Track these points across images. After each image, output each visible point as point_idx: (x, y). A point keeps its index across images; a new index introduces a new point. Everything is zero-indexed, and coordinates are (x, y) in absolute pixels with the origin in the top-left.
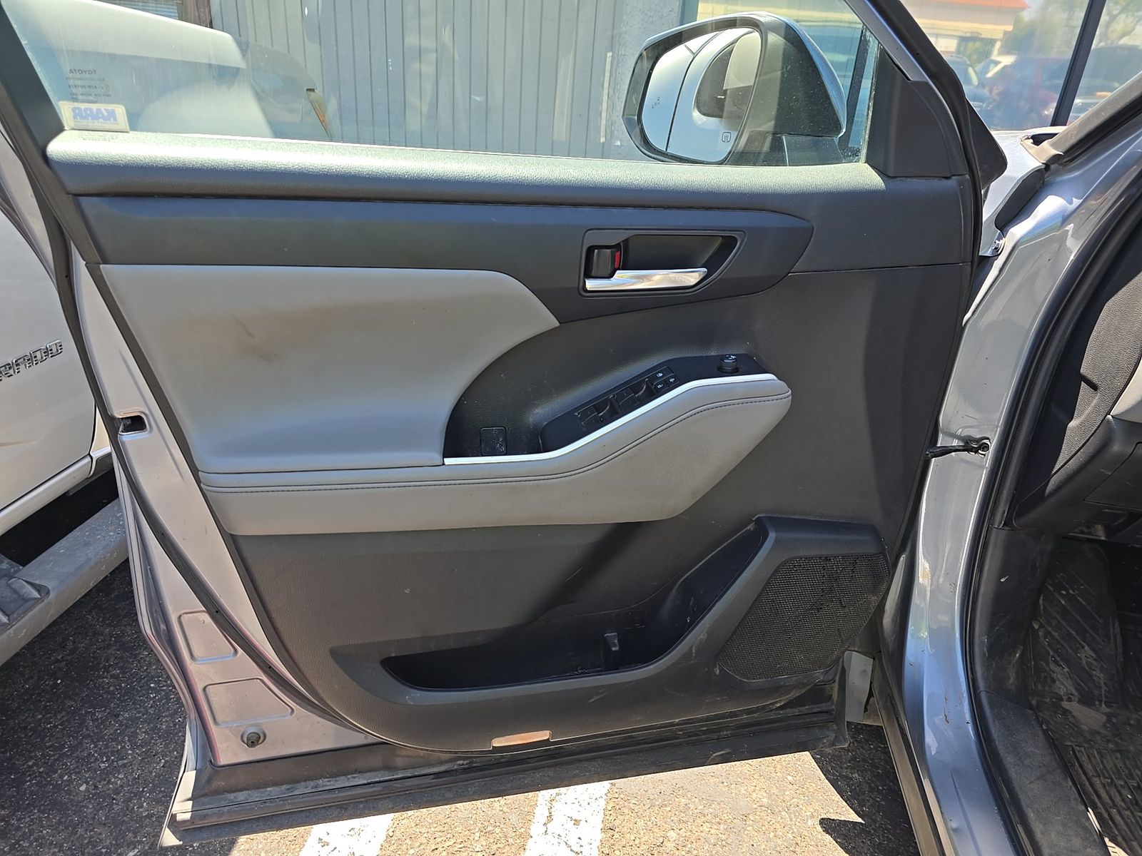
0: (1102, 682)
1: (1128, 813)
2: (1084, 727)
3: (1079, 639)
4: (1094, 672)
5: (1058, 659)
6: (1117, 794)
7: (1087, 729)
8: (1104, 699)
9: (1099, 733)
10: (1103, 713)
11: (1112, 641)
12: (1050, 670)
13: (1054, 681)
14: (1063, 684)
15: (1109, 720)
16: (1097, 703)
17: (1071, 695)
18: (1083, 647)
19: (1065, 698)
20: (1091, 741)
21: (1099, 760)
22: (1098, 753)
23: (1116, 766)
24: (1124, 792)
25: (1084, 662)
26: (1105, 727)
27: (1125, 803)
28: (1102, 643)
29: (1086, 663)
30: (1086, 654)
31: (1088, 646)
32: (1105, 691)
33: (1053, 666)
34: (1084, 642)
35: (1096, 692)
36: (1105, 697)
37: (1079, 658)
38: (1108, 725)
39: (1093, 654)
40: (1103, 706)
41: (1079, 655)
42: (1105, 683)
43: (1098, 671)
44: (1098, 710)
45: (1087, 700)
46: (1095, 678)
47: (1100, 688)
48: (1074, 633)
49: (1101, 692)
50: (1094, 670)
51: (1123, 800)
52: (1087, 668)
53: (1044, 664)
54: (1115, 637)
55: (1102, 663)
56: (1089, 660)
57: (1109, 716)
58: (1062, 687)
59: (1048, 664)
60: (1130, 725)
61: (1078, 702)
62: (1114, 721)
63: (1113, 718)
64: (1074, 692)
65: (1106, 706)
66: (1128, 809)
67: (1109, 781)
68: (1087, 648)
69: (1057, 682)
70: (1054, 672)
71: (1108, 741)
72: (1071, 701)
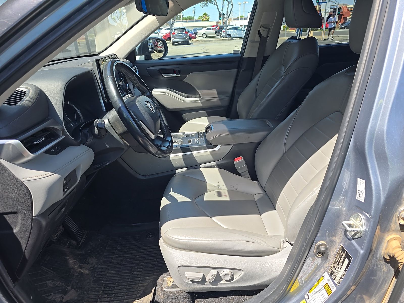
0: (61, 283)
1: (112, 298)
2: (76, 298)
3: (43, 283)
4: (57, 284)
5: (47, 294)
6: (104, 299)
7: (77, 298)
8: (66, 286)
9: (79, 294)
10: (71, 289)
11: (48, 272)
12: (50, 299)
13: (55, 300)
14: (57, 298)
15: (75, 289)
16: (67, 289)
17: (61, 297)
18: (47, 283)
19: (61, 300)
20: (82, 298)
21: (90, 299)
22: (87, 298)
23: (94, 295)
24: (104, 296)
25: (52, 286)
26: (77, 291)
27: (109, 298)
28: (48, 276)
29: (53, 285)
30: (50, 283)
31: (47, 281)
32: (64, 284)
33: (49, 298)
34: (45, 282)
35: (63, 288)
36: (66, 285)
37: (50, 286)
38: (77, 290)
39: (51, 281)
40: (68, 288)
41: (49, 286)
42: (62, 283)
43: (57, 283)
44: (69, 291)
45: (65, 292)
46: (59, 285)
47: (63, 285)
48: (40, 283)
49: (64, 286)
50: (56, 284)
51: (107, 298)
52: (55, 286)
53: (48, 301)
54: (48, 270)
55: (55, 280)
56: (52, 283)
57: (73, 288)
58: (58, 299)
59: (49, 300)
60: (78, 283)
61: (65, 296)
62: (75, 287)
63: (74, 287)
64: (61, 295)
65: (69, 287)
66: (111, 297)
67: (99, 299)
68: (48, 282)
69: (56, 299)
70: (52, 299)
71: (83, 293)
72: (63, 298)
